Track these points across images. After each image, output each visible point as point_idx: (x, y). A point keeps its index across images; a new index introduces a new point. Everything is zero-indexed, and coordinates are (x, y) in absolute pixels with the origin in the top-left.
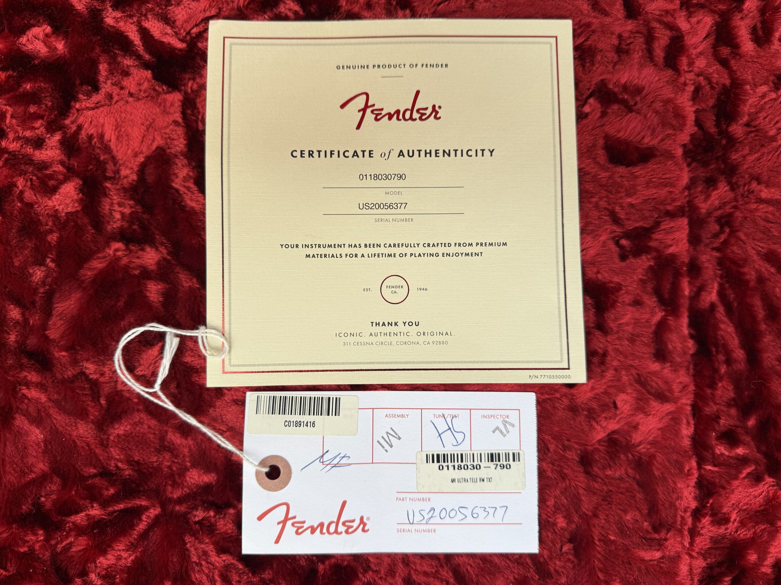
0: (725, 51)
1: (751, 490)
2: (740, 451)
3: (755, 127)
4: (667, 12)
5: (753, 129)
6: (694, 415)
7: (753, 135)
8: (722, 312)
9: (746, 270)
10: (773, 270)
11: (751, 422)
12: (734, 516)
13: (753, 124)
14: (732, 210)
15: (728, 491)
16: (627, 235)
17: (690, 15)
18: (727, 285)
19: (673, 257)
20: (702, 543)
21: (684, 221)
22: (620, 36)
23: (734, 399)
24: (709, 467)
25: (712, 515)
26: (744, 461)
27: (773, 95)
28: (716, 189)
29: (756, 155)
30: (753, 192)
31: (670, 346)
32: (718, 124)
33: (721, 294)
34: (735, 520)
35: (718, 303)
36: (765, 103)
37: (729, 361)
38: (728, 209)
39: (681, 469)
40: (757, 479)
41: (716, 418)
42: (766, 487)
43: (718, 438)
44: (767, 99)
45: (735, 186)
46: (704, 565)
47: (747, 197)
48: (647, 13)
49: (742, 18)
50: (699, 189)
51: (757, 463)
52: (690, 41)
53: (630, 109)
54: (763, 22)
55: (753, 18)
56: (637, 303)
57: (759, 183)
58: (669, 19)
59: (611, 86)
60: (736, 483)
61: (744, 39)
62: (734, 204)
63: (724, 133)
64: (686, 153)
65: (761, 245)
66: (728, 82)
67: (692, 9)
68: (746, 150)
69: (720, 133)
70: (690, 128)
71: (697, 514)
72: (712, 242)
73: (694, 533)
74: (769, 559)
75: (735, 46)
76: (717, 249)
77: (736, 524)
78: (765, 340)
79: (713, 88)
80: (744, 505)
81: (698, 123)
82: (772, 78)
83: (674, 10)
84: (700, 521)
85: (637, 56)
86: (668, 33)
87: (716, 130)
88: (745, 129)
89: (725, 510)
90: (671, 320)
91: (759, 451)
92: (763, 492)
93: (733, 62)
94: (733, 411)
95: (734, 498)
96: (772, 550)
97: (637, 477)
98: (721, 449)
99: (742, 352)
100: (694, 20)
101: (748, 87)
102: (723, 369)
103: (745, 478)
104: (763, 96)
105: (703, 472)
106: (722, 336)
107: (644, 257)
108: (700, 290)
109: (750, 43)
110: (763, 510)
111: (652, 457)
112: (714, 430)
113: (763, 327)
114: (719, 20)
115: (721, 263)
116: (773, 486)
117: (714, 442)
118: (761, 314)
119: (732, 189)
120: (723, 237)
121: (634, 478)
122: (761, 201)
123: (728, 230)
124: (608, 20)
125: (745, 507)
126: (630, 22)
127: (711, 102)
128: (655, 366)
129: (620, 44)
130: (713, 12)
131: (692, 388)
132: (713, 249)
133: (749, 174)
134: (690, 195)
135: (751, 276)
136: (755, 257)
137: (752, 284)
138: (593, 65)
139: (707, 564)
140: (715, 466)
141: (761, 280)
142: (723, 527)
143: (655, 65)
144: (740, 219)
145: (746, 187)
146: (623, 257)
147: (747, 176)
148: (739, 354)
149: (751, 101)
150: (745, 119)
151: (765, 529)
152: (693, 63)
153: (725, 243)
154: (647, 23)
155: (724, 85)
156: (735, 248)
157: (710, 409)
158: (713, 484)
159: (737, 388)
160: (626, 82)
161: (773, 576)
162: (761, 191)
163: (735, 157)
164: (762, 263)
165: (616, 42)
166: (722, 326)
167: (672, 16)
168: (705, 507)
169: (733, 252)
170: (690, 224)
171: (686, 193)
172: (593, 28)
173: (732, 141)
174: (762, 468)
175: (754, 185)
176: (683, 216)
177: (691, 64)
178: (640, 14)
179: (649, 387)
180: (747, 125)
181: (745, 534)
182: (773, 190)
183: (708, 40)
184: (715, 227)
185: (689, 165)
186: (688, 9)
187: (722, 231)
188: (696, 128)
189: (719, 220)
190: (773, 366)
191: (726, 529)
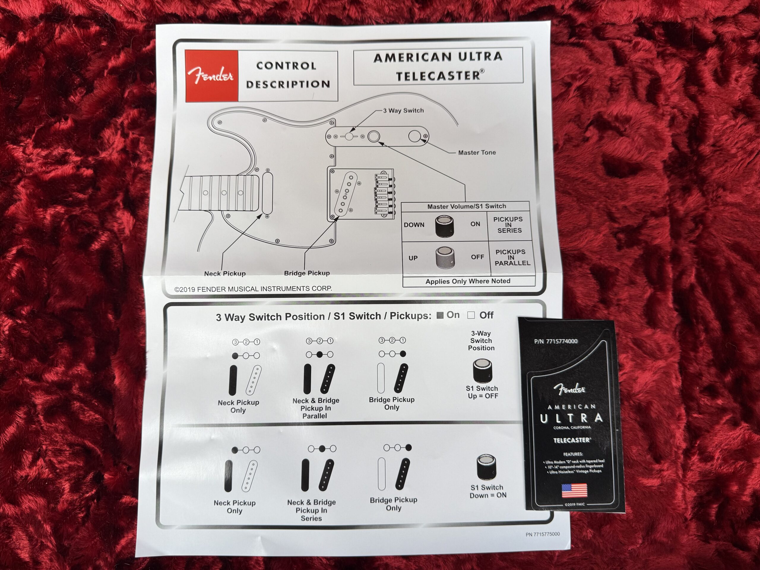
0: (693, 89)
1: (731, 433)
2: (720, 402)
3: (719, 147)
4: (647, 60)
5: (718, 149)
6: (681, 373)
7: (718, 153)
8: (700, 291)
9: (717, 257)
10: (738, 257)
11: (728, 379)
12: (717, 455)
13: (718, 144)
14: (704, 211)
15: (711, 434)
16: (622, 230)
17: (665, 62)
18: (703, 270)
19: (658, 248)
20: (693, 476)
21: (666, 220)
22: (611, 79)
23: (713, 360)
24: (695, 415)
25: (699, 454)
26: (723, 410)
27: (733, 123)
28: (690, 195)
29: (721, 169)
30: (720, 197)
31: (659, 316)
32: (690, 145)
33: (698, 276)
34: (718, 458)
35: (696, 284)
36: (727, 128)
37: (707, 330)
38: (701, 211)
39: (673, 415)
40: (734, 424)
41: (700, 375)
42: (742, 430)
43: (701, 392)
44: (728, 126)
45: (706, 193)
46: (695, 494)
47: (715, 201)
48: (631, 61)
49: (706, 64)
50: (677, 195)
51: (734, 412)
52: (666, 82)
53: (621, 134)
54: (722, 67)
55: (714, 64)
56: (632, 283)
57: (725, 190)
58: (648, 66)
59: (606, 117)
60: (718, 427)
61: (708, 79)
62: (705, 206)
63: (695, 152)
64: (667, 167)
65: (728, 238)
66: (696, 113)
67: (667, 58)
68: (714, 165)
69: (693, 152)
70: (669, 149)
71: (688, 453)
72: (689, 237)
73: (685, 468)
74: (748, 490)
75: (701, 86)
76: (693, 242)
77: (719, 461)
78: (736, 313)
79: (685, 117)
80: (726, 445)
81: (675, 144)
82: (731, 109)
83: (653, 59)
84: (690, 459)
85: (625, 94)
86: (648, 76)
87: (689, 150)
88: (712, 148)
89: (710, 449)
90: (660, 295)
91: (735, 401)
92: (740, 435)
93: (700, 98)
94: (713, 370)
95: (717, 440)
96: (750, 482)
97: (638, 419)
98: (705, 401)
99: (718, 323)
100: (668, 66)
101: (713, 116)
102: (703, 337)
103: (725, 424)
104: (725, 123)
105: (691, 419)
106: (700, 310)
107: (635, 247)
108: (681, 275)
109: (713, 83)
110: (740, 450)
111: (650, 403)
112: (698, 385)
113: (733, 302)
114: (687, 65)
115: (697, 252)
116: (748, 430)
117: (698, 395)
118: (731, 292)
119: (704, 195)
120: (698, 232)
121: (636, 420)
122: (726, 204)
123: (701, 227)
124: (601, 67)
125: (726, 447)
126: (619, 68)
127: (684, 129)
128: (648, 332)
129: (611, 85)
130: (683, 59)
131: (678, 350)
132: (690, 242)
133: (716, 183)
134: (670, 200)
135: (721, 262)
136: (724, 248)
137: (723, 269)
138: (592, 101)
139: (698, 494)
140: (700, 414)
141: (730, 265)
142: (709, 464)
143: (639, 100)
144: (711, 218)
145: (714, 194)
146: (620, 248)
147: (715, 185)
148: (715, 324)
149: (715, 127)
150: (712, 141)
151: (743, 465)
152: (669, 99)
153: (699, 236)
154: (632, 69)
155: (694, 115)
156: (708, 241)
157: (693, 369)
158: (700, 429)
159: (715, 352)
160: (617, 114)
161: (751, 504)
162: (726, 196)
163: (705, 170)
164: (729, 253)
165: (608, 83)
166: (701, 302)
167: (651, 63)
168: (693, 447)
169: (706, 244)
170: (672, 221)
171: (667, 198)
172: (591, 73)
173: (702, 159)
174: (738, 416)
175: (721, 191)
176: (665, 215)
177: (667, 99)
178: (626, 62)
179: (644, 349)
180: (714, 145)
181: (726, 469)
182: (736, 195)
183: (679, 81)
184: (691, 225)
185: (669, 177)
186: (663, 58)
187: (697, 228)
188: (673, 149)
189: (694, 219)
190: (742, 333)
191: (712, 465)
